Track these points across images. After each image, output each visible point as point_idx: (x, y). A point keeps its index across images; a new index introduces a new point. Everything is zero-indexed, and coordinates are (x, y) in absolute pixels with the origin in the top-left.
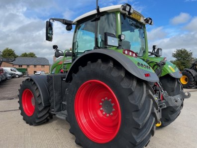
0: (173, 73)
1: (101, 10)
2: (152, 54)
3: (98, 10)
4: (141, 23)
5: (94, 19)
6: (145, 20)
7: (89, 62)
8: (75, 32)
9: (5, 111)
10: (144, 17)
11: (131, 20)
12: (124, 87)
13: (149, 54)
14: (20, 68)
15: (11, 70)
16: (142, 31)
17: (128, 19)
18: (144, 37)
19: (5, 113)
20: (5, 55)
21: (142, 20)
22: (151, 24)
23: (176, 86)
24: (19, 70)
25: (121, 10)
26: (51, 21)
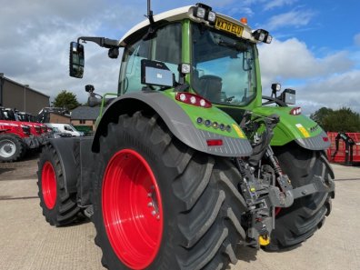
0: (304, 139)
1: (157, 18)
2: (271, 101)
3: (151, 18)
4: (246, 41)
5: (146, 35)
6: (254, 34)
7: (121, 116)
8: (123, 60)
9: (24, 198)
10: (250, 29)
11: (218, 35)
12: (167, 165)
13: (264, 101)
14: (82, 124)
15: (66, 128)
16: (249, 56)
17: (212, 35)
18: (252, 67)
19: (24, 201)
20: (61, 103)
21: (246, 35)
22: (265, 41)
23: (311, 166)
24: (77, 128)
25: (191, 16)
26: (81, 42)
